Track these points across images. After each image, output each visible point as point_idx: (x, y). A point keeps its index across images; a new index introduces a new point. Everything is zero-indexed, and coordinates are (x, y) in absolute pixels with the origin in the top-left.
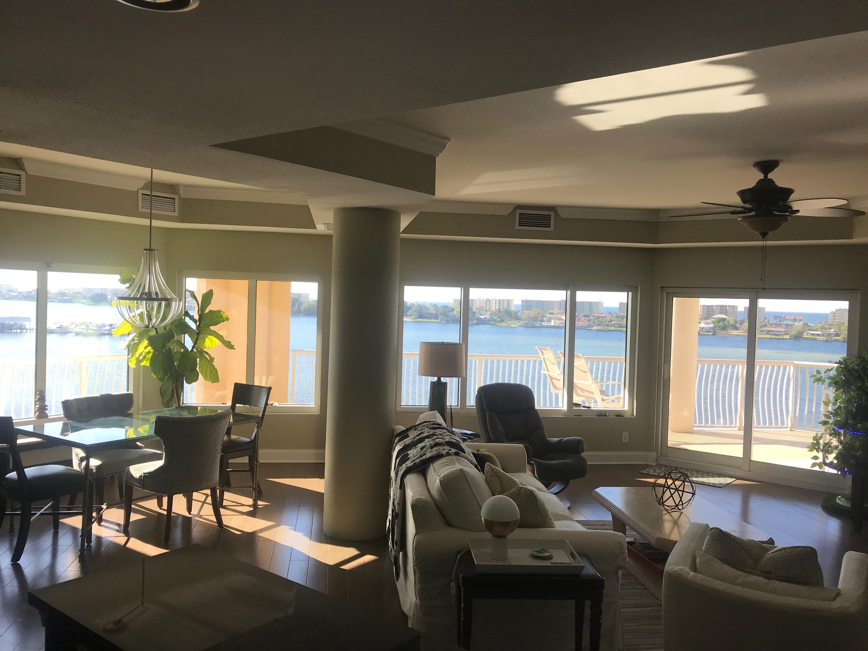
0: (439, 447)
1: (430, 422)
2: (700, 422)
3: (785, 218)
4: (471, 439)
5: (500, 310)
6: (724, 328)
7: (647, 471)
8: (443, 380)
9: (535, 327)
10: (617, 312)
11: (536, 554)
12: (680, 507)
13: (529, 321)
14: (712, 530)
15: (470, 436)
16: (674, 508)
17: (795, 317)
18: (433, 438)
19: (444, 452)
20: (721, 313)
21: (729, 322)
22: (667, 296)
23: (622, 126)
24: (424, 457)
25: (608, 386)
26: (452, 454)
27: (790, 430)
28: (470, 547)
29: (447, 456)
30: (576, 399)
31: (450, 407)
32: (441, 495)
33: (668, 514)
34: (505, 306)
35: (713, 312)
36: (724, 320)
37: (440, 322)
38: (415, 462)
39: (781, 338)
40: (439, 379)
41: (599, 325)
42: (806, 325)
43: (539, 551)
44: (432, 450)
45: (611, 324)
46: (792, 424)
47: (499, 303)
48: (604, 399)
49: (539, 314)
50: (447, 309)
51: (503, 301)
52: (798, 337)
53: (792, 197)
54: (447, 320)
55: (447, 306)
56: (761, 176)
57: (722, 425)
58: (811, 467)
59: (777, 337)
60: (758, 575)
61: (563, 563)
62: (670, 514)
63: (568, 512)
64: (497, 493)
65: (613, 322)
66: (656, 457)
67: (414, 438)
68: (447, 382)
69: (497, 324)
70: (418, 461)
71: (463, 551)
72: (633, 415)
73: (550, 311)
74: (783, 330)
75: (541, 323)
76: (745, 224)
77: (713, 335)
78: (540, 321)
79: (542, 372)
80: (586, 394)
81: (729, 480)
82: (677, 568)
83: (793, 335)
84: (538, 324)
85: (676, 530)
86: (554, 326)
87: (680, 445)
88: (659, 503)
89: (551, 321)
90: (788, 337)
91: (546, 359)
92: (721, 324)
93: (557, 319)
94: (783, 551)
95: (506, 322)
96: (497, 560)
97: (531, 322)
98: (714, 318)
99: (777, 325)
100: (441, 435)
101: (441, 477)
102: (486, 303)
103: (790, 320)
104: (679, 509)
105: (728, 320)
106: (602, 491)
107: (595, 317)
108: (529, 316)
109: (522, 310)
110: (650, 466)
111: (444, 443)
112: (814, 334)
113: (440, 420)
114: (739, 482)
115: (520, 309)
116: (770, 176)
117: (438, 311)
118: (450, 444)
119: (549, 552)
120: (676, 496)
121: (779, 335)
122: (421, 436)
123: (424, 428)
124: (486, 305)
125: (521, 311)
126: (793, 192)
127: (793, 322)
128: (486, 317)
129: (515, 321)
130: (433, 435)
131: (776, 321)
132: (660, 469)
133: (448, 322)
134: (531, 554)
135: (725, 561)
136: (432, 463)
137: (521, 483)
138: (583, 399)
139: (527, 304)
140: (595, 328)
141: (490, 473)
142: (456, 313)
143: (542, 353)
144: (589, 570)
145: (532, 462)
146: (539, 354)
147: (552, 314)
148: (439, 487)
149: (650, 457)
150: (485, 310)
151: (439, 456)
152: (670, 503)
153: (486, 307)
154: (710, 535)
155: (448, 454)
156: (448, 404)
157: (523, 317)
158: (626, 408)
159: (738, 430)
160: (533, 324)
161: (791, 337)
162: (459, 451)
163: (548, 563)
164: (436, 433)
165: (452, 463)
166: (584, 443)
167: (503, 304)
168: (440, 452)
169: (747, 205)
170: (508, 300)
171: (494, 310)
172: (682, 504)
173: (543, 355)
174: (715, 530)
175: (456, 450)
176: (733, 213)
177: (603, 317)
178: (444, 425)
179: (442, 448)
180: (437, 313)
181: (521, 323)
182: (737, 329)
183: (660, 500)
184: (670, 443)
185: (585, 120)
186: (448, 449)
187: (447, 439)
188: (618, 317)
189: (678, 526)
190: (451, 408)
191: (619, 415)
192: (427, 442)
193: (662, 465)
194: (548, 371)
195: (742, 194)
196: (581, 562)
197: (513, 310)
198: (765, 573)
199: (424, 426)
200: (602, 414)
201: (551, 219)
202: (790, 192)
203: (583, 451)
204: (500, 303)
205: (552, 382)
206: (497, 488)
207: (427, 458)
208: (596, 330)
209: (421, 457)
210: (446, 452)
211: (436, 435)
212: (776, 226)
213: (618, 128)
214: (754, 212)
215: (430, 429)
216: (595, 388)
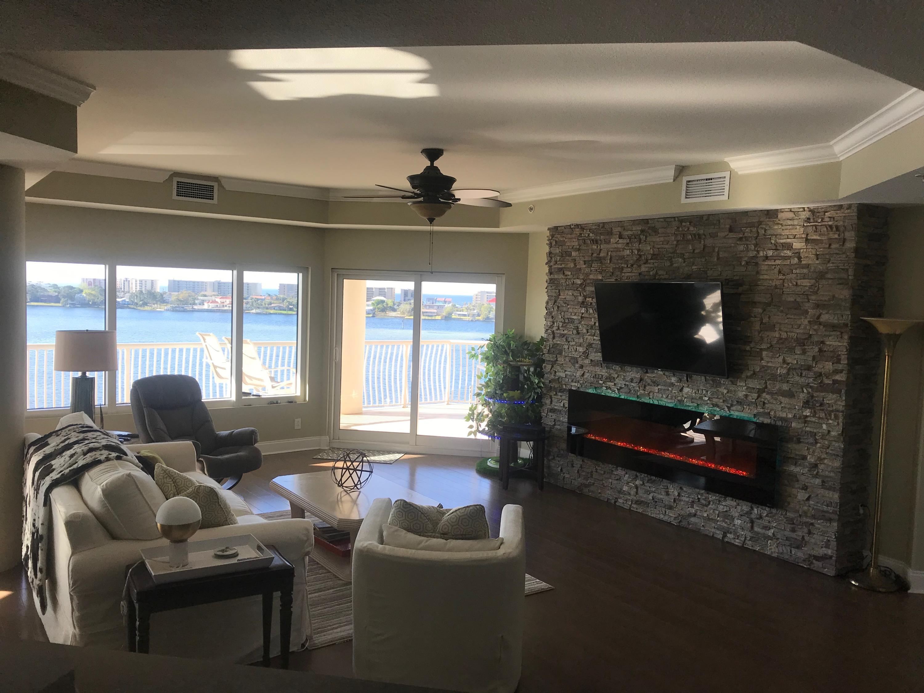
0: (94, 453)
1: (77, 425)
2: (369, 403)
3: (448, 206)
4: (128, 440)
5: (141, 292)
6: (384, 310)
7: (320, 456)
8: (89, 374)
9: (185, 311)
10: (277, 294)
11: (221, 553)
12: (359, 486)
13: (178, 304)
14: (398, 502)
15: (126, 438)
16: (353, 489)
17: (445, 299)
18: (84, 443)
19: (102, 458)
20: (380, 295)
21: (387, 304)
22: (337, 277)
23: (299, 98)
24: (75, 466)
25: (276, 372)
26: (112, 458)
27: (447, 404)
28: (144, 558)
29: (107, 461)
30: (245, 389)
31: (99, 406)
32: (104, 506)
33: (348, 495)
34: (149, 287)
35: (373, 294)
36: (383, 302)
37: (63, 306)
38: (63, 473)
39: (433, 319)
40: (84, 374)
41: (258, 308)
42: (454, 306)
43: (223, 550)
44: (85, 457)
45: (271, 307)
46: (449, 398)
47: (140, 284)
48: (274, 386)
49: (190, 296)
50: (73, 290)
51: (146, 282)
52: (448, 318)
53: (455, 186)
54: (72, 304)
55: (72, 287)
56: (428, 163)
57: (388, 404)
58: (468, 436)
59: (430, 318)
60: (437, 537)
61: (251, 558)
62: (349, 495)
63: (247, 507)
64: (172, 495)
65: (273, 305)
66: (328, 441)
67: (58, 445)
68: (94, 378)
69: (139, 308)
70: (67, 471)
71: (135, 564)
72: (305, 400)
73: (203, 293)
74: (435, 311)
75: (193, 307)
76: (414, 209)
77: (373, 317)
78: (191, 304)
79: (204, 360)
80: (255, 382)
81: (397, 456)
82: (366, 544)
83: (443, 316)
84: (189, 308)
85: (355, 510)
86: (207, 309)
87: (350, 426)
88: (338, 485)
89: (204, 304)
90: (439, 318)
91: (208, 346)
92: (380, 306)
93: (211, 301)
94: (458, 512)
95: (150, 306)
96: (177, 567)
97: (180, 306)
98: (373, 300)
99: (430, 307)
100: (94, 438)
101: (103, 486)
102: (124, 284)
103: (441, 302)
104: (357, 488)
105: (387, 302)
106: (280, 480)
107: (253, 300)
108: (178, 299)
109: (169, 291)
110: (323, 451)
111: (100, 448)
112: (460, 314)
113: (88, 421)
114: (407, 456)
115: (167, 291)
116: (436, 164)
117: (59, 293)
118: (108, 447)
119: (235, 549)
120: (354, 475)
121: (431, 316)
122: (67, 442)
123: (69, 433)
124: (124, 286)
125: (168, 293)
126: (455, 181)
127: (443, 303)
128: (124, 300)
129: (161, 304)
130: (84, 439)
131: (429, 303)
132: (333, 452)
133: (74, 306)
134: (215, 554)
135: (409, 530)
136: (86, 471)
137: (198, 482)
138: (252, 387)
139: (175, 285)
140: (254, 311)
141: (162, 475)
142: (85, 295)
143: (204, 340)
144: (278, 561)
145: (201, 459)
146: (200, 341)
147: (205, 296)
148: (100, 498)
149: (323, 442)
150: (123, 292)
151: (96, 463)
152: (350, 483)
153: (124, 288)
154: (395, 507)
155: (108, 459)
156: (96, 403)
157: (170, 300)
158: (298, 394)
159: (403, 407)
160: (183, 308)
161: (442, 317)
162: (121, 455)
163: (234, 561)
164: (87, 437)
165: (115, 468)
166: (258, 434)
167: (146, 284)
168: (97, 458)
169: (416, 191)
170: (152, 281)
171: (134, 292)
172: (361, 484)
173: (205, 342)
174: (400, 501)
175: (117, 454)
176: (404, 197)
177: (262, 299)
178: (95, 427)
179: (98, 453)
180: (58, 295)
181: (169, 306)
182: (394, 310)
183: (339, 482)
184: (342, 426)
185: (262, 87)
186: (107, 454)
187: (104, 442)
188: (277, 299)
189: (357, 505)
190: (101, 407)
191: (291, 401)
192: (77, 448)
193: (334, 448)
194: (211, 359)
195: (412, 179)
196: (269, 554)
197: (159, 291)
198: (442, 534)
199: (69, 430)
200: (274, 402)
201: (215, 191)
202: (452, 180)
203: (256, 441)
204: (142, 284)
205: (216, 371)
206: (171, 490)
207: (79, 466)
208: (255, 313)
209: (70, 467)
210: (105, 457)
211: (88, 439)
212: (441, 213)
213: (295, 99)
214: (422, 198)
215: (79, 432)
216: (265, 375)
